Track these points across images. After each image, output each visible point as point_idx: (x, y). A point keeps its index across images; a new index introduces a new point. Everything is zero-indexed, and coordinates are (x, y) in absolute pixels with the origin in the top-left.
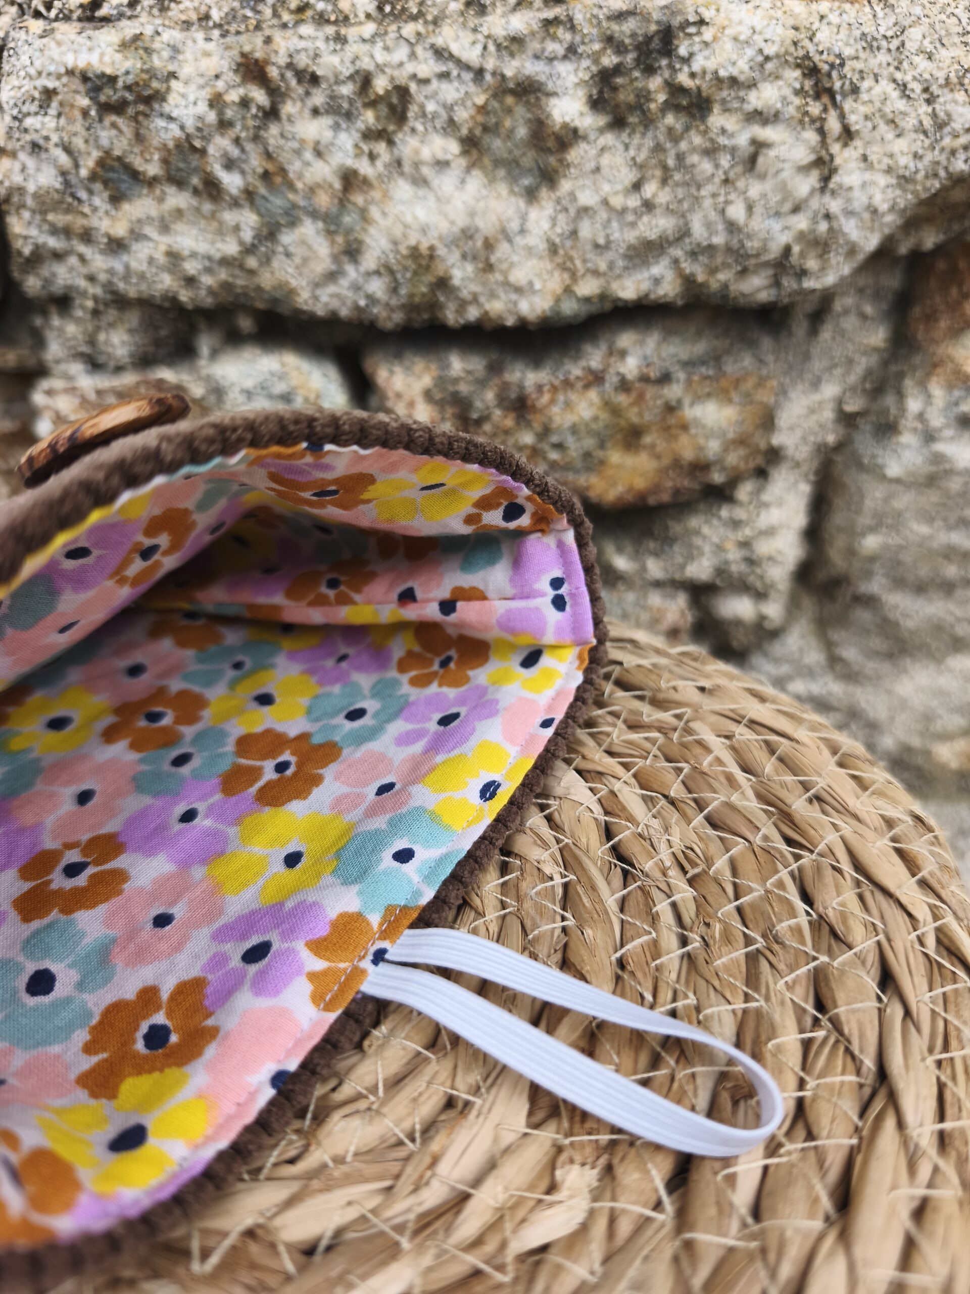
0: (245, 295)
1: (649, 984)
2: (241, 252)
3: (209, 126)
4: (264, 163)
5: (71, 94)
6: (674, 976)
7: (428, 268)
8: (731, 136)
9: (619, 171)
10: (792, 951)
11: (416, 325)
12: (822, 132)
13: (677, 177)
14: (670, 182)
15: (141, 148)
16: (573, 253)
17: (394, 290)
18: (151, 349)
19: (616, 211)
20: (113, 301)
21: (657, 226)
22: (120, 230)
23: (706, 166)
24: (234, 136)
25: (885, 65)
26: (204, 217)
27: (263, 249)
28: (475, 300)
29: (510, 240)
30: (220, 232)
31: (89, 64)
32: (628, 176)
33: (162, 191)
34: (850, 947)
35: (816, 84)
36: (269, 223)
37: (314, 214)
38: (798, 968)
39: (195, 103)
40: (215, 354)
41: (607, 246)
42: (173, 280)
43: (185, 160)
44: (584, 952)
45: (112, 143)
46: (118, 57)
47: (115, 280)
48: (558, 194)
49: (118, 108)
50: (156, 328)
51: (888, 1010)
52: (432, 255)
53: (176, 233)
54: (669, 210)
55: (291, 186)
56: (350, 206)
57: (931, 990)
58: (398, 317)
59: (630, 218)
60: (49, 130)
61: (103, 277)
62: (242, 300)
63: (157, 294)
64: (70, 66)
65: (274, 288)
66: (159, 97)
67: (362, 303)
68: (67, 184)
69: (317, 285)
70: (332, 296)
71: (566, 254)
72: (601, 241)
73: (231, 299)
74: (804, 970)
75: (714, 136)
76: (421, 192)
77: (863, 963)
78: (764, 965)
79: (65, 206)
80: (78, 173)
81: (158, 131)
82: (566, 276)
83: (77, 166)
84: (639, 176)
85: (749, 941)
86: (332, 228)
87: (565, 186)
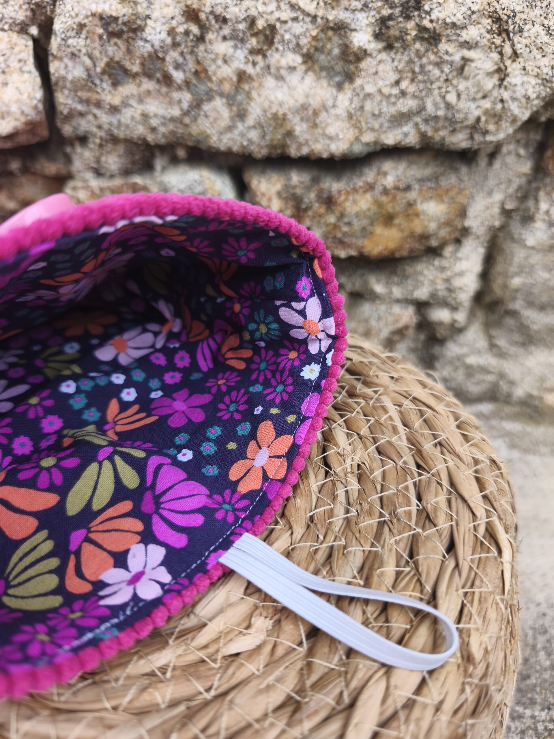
0: (183, 138)
1: (323, 531)
2: (181, 115)
3: (167, 45)
4: (195, 66)
5: (94, 27)
6: (337, 529)
7: (282, 125)
8: (451, 55)
9: (388, 74)
10: (403, 524)
11: (274, 156)
12: (501, 53)
13: (420, 77)
14: (416, 80)
15: (129, 57)
16: (362, 119)
17: (263, 137)
18: (130, 166)
19: (386, 96)
20: (112, 140)
21: (407, 104)
22: (116, 101)
23: (436, 72)
24: (180, 51)
25: (538, 16)
26: (162, 95)
27: (193, 113)
28: (307, 143)
29: (327, 111)
30: (171, 103)
31: (104, 10)
32: (393, 77)
33: (140, 80)
34: (435, 526)
35: (499, 27)
36: (197, 99)
37: (222, 95)
38: (403, 533)
39: (160, 33)
40: (164, 169)
41: (380, 115)
42: (144, 129)
43: (153, 64)
44: (293, 510)
45: (114, 54)
46: (120, 6)
47: (112, 128)
48: (354, 86)
49: (118, 34)
50: (133, 155)
51: (447, 562)
52: (284, 118)
53: (147, 103)
54: (414, 96)
55: (210, 79)
56: (241, 91)
57: (472, 555)
58: (264, 152)
59: (393, 100)
60: (81, 46)
61: (106, 127)
62: (181, 140)
63: (135, 137)
64: (94, 11)
65: (199, 135)
66: (141, 29)
67: (245, 143)
68: (89, 76)
69: (221, 133)
70: (229, 139)
71: (357, 119)
72: (377, 112)
73: (175, 140)
74: (407, 534)
75: (441, 55)
76: (280, 84)
77: (440, 536)
78: (386, 529)
79: (87, 88)
80: (95, 70)
81: (139, 47)
82: (356, 131)
83: (95, 66)
84: (399, 77)
85: (381, 515)
86: (231, 102)
87: (358, 82)
